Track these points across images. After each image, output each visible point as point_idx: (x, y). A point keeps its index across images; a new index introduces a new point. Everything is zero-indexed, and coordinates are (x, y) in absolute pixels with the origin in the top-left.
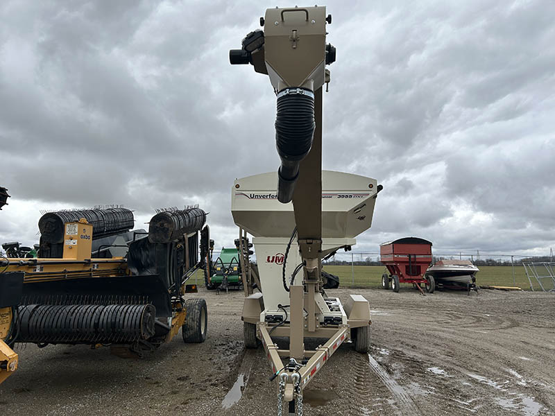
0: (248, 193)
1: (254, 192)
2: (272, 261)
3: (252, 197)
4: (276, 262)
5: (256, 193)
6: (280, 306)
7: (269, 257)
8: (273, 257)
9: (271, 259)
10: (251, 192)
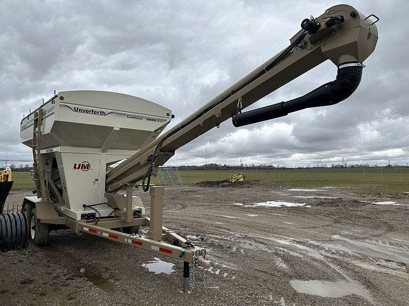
0: (72, 106)
1: (78, 106)
2: (78, 168)
3: (76, 110)
4: (82, 168)
5: (80, 107)
6: (84, 206)
7: (75, 165)
8: (80, 165)
9: (77, 167)
10: (75, 106)
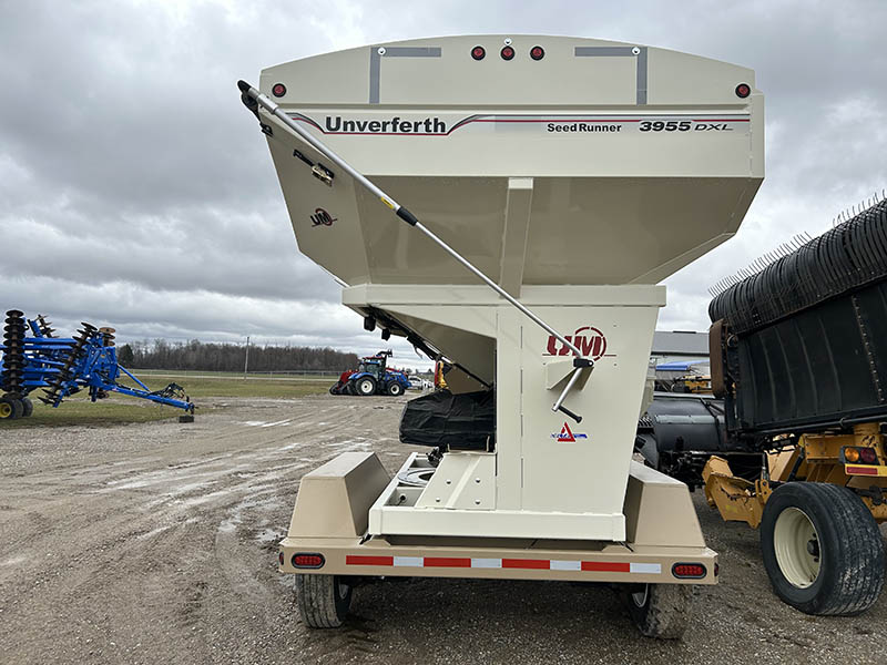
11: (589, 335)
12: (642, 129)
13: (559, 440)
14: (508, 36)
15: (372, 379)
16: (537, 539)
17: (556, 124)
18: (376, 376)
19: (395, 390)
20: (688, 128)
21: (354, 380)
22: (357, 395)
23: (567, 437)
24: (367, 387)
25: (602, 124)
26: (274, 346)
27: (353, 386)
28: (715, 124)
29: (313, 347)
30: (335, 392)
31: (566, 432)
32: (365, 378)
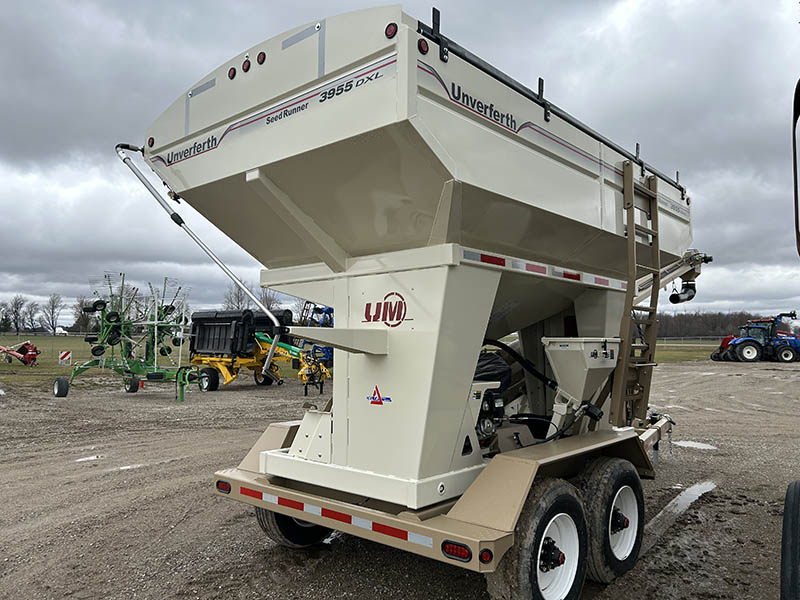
11: (394, 300)
12: (321, 101)
13: (372, 403)
14: (246, 52)
15: (756, 345)
16: (369, 498)
17: (271, 116)
18: (761, 341)
19: (787, 356)
20: (351, 86)
21: (734, 346)
22: (739, 361)
23: (377, 401)
24: (751, 353)
25: (296, 106)
26: (684, 313)
27: (733, 352)
28: (369, 75)
29: (726, 312)
30: (716, 358)
31: (377, 395)
32: (746, 343)
